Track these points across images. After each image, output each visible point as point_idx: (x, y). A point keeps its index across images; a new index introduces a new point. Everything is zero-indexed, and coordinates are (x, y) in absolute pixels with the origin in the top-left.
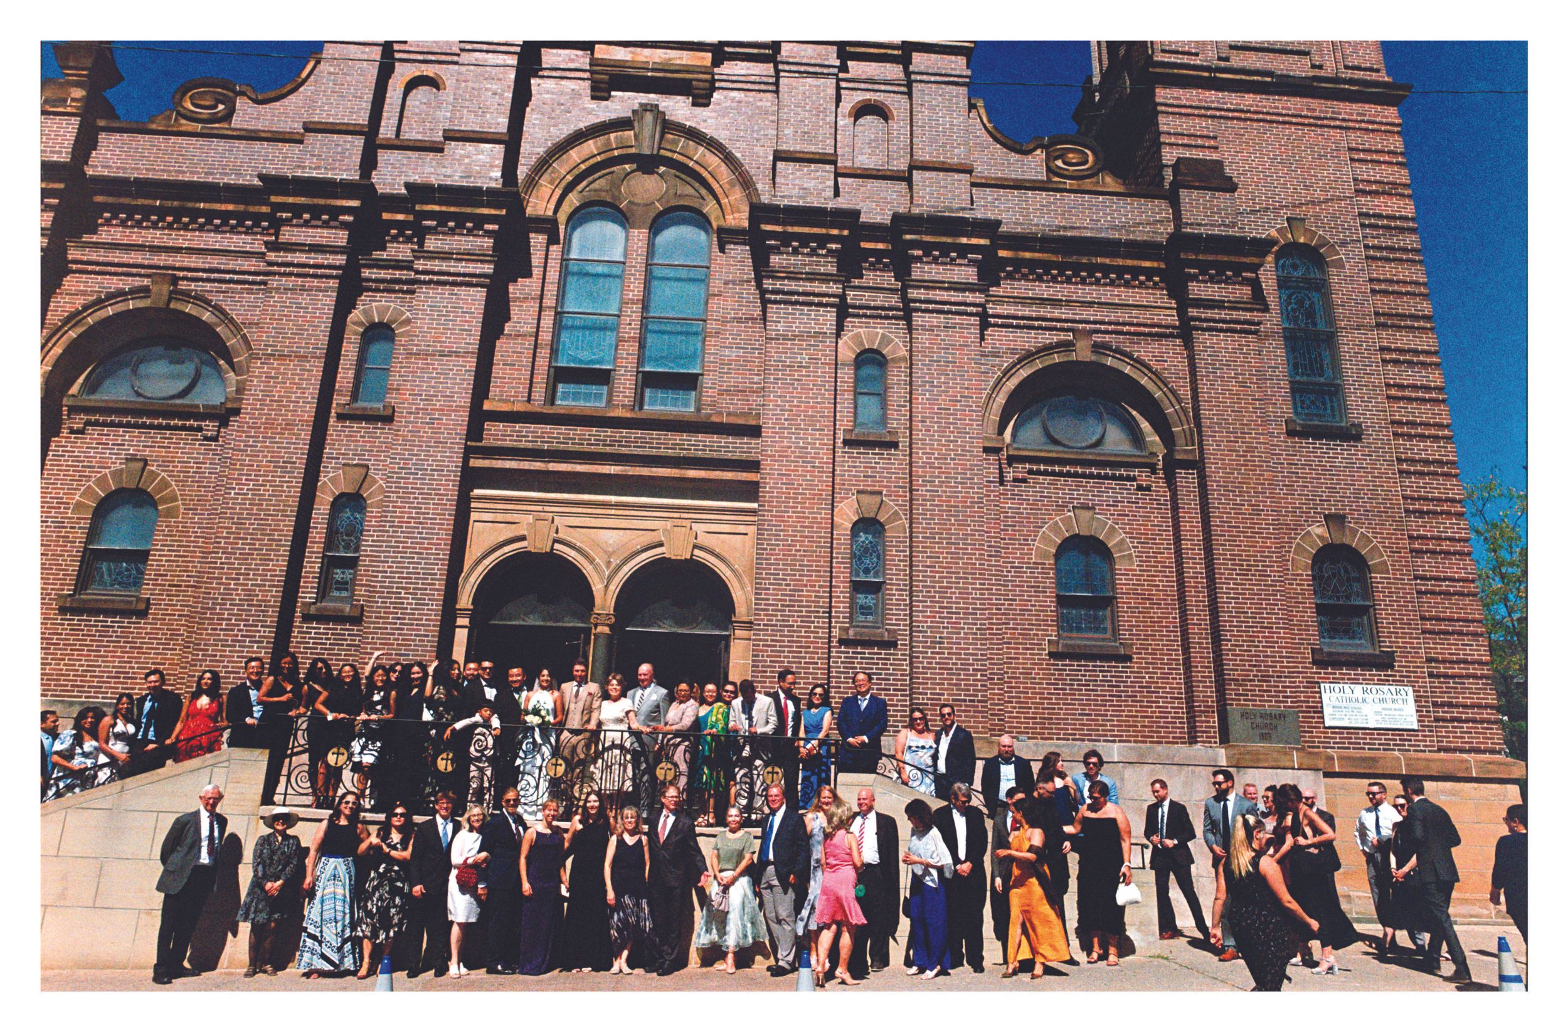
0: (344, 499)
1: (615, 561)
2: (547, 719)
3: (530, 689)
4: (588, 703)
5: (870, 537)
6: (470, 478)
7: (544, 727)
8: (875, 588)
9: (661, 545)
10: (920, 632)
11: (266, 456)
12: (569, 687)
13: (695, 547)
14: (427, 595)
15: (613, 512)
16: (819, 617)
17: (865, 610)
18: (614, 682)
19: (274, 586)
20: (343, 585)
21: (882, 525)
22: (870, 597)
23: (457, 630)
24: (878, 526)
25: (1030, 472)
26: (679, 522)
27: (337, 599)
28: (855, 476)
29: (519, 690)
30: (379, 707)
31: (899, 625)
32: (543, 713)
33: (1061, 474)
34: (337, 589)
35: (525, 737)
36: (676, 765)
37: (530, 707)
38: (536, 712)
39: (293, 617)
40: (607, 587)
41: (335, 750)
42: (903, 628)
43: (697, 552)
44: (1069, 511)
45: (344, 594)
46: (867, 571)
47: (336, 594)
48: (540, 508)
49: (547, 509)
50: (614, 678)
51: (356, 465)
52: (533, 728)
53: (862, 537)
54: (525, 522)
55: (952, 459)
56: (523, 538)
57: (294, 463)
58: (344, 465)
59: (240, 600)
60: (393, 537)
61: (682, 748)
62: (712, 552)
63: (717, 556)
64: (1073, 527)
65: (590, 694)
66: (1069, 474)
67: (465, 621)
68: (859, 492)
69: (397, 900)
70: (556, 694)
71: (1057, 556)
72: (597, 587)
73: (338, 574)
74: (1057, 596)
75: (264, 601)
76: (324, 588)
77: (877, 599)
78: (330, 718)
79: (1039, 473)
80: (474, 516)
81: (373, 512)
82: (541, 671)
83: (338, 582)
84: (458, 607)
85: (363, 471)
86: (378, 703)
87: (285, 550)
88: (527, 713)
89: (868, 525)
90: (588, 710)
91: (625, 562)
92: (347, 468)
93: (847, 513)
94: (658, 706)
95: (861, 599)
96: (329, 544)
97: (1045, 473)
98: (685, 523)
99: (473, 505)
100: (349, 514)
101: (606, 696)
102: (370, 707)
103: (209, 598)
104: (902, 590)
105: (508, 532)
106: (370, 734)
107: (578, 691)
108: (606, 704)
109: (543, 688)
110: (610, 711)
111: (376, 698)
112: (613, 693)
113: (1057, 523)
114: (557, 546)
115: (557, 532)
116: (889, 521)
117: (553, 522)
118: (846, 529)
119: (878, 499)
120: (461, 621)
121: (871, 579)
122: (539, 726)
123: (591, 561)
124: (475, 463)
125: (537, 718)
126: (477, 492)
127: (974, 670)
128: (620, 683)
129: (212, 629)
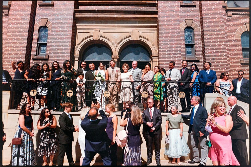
0: (42, 28)
1: (118, 42)
2: (103, 78)
3: (97, 69)
4: (117, 74)
5: (189, 33)
6: (76, 20)
7: (102, 81)
8: (192, 46)
9: (130, 36)
10: (208, 57)
11: (19, 16)
12: (110, 69)
13: (140, 37)
14: (66, 51)
15: (116, 28)
16: (178, 53)
17: (189, 53)
18: (125, 66)
19: (23, 51)
20: (44, 51)
21: (193, 29)
22: (190, 49)
23: (75, 61)
24: (191, 29)
25: (233, 14)
26: (135, 30)
27: (42, 55)
28: (184, 15)
29: (93, 71)
30: (46, 77)
31: (200, 56)
32: (102, 76)
33: (241, 15)
34: (42, 52)
35: (96, 84)
36: (148, 93)
37: (97, 75)
38: (99, 76)
39: (30, 60)
40: (116, 48)
41: (32, 91)
42: (201, 57)
43: (140, 38)
44: (244, 24)
45: (44, 53)
46: (189, 42)
47: (42, 53)
48: (96, 28)
49: (98, 28)
50: (125, 65)
51: (45, 18)
52: (98, 81)
53: (187, 33)
54: (92, 32)
55: (213, 8)
56: (92, 36)
57: (27, 17)
58: (41, 18)
59: (14, 55)
60: (55, 36)
61: (150, 87)
62: (145, 38)
63: (147, 39)
64: (245, 29)
65: (117, 71)
66: (244, 15)
67: (77, 59)
68: (186, 19)
69: (53, 140)
70: (106, 71)
71: (241, 37)
72: (113, 49)
73: (42, 48)
74: (242, 48)
75: (21, 55)
76: (38, 52)
77: (192, 50)
78: (28, 80)
79: (235, 14)
80: (78, 31)
81: (50, 30)
82: (100, 64)
83: (42, 51)
84: (75, 55)
85: (47, 19)
86: (45, 75)
87: (26, 41)
88: (96, 76)
89: (189, 28)
90: (117, 76)
91: (120, 42)
92: (42, 19)
93: (183, 26)
94: (139, 74)
95: (188, 50)
96: (38, 40)
97: (237, 14)
98: (136, 30)
99: (77, 28)
100: (44, 32)
101: (122, 71)
102: (43, 77)
103: (6, 55)
104: (200, 46)
105: (88, 35)
106: (44, 86)
107: (113, 70)
108: (123, 74)
109: (101, 69)
110: (124, 76)
111: (44, 74)
112: (125, 70)
113: (241, 28)
114: (101, 38)
115: (101, 34)
116: (195, 27)
117: (100, 31)
118: (183, 30)
119: (191, 21)
120: (76, 59)
121: (190, 44)
122: (101, 80)
123: (111, 42)
124: (77, 16)
125: (100, 77)
126: (78, 24)
127: (224, 67)
128: (127, 67)
129: (7, 63)
